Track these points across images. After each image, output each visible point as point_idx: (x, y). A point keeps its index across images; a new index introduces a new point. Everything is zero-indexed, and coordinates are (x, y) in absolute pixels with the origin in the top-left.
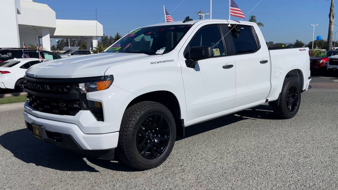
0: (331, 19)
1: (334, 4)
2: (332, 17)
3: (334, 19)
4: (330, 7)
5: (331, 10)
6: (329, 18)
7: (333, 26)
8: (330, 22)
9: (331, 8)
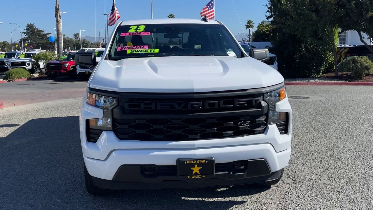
0: (58, 18)
1: (58, 3)
2: (58, 16)
3: (61, 19)
4: (55, 5)
5: (57, 9)
6: (56, 17)
7: (61, 27)
8: (57, 21)
9: (56, 7)
